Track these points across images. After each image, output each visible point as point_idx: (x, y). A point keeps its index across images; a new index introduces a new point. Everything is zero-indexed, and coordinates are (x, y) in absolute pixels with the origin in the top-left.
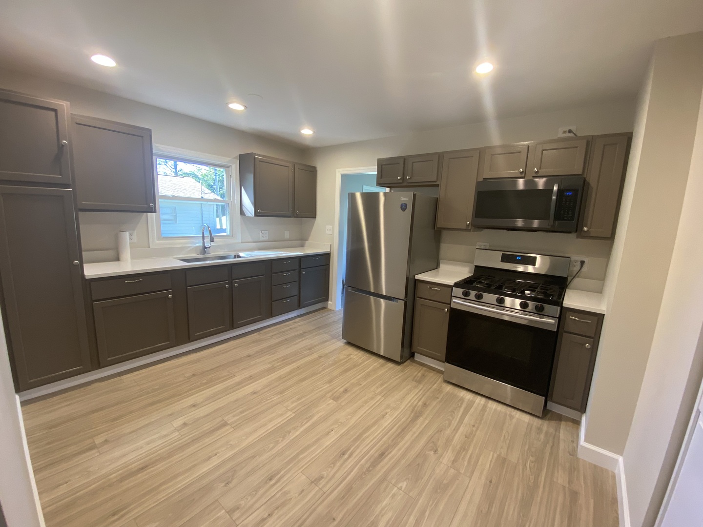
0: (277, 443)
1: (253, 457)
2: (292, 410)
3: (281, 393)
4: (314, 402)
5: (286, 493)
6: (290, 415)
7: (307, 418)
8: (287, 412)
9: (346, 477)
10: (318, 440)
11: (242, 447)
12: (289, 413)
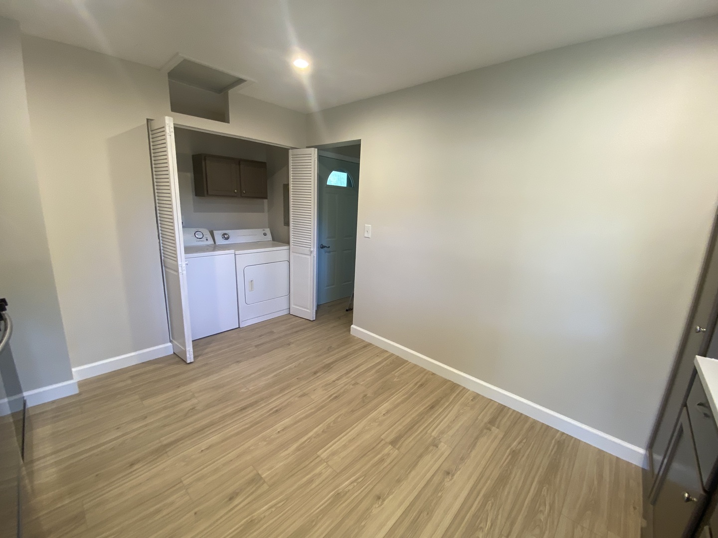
0: (334, 422)
1: (353, 411)
2: (320, 461)
3: (338, 497)
4: (290, 474)
5: (325, 390)
6: (324, 454)
7: (304, 447)
8: (328, 458)
9: (282, 396)
10: (295, 423)
11: (365, 420)
12: (324, 455)
